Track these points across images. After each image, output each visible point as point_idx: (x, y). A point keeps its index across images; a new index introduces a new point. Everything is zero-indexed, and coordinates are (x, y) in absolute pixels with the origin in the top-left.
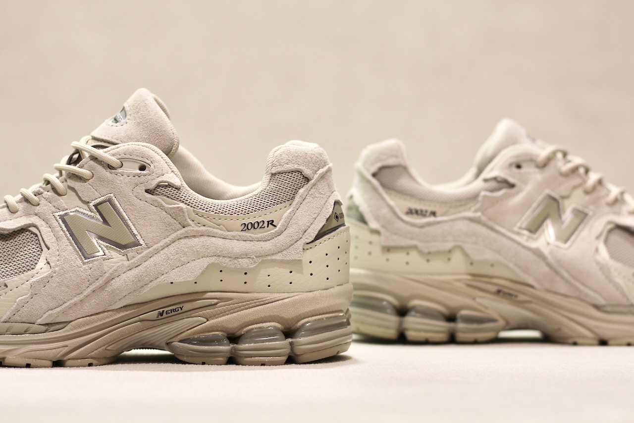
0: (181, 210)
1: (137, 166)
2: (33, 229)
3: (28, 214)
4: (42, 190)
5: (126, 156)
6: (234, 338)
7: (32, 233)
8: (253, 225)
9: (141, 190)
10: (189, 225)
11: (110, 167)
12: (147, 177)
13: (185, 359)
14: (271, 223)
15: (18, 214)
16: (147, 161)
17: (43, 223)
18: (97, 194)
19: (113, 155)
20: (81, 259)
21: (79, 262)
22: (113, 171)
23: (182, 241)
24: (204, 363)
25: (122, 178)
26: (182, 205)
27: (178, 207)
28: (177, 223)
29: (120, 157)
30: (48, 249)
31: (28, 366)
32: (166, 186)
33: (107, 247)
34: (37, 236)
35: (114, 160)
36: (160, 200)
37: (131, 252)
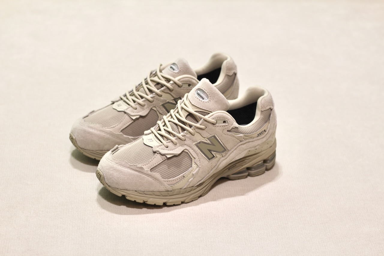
0: (241, 137)
1: (223, 121)
2: (185, 151)
3: (182, 145)
4: (186, 135)
5: (218, 119)
6: (248, 169)
7: (186, 152)
8: (260, 134)
9: (226, 131)
10: (243, 141)
11: (213, 124)
12: (227, 126)
13: (233, 179)
14: (265, 131)
15: (178, 145)
16: (227, 120)
17: (189, 148)
18: (209, 135)
19: (213, 119)
20: (208, 160)
21: (207, 162)
22: (215, 125)
23: (240, 146)
24: (239, 179)
25: (218, 128)
26: (241, 135)
27: (240, 136)
28: (239, 140)
29: (216, 119)
30: (195, 158)
31: (192, 201)
32: (234, 128)
33: (215, 154)
34: (187, 153)
35: (214, 121)
36: (233, 134)
37: (224, 154)
